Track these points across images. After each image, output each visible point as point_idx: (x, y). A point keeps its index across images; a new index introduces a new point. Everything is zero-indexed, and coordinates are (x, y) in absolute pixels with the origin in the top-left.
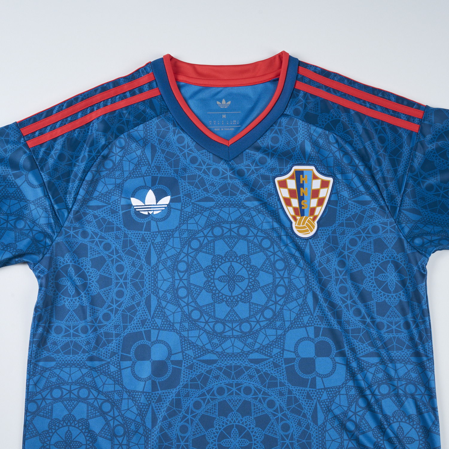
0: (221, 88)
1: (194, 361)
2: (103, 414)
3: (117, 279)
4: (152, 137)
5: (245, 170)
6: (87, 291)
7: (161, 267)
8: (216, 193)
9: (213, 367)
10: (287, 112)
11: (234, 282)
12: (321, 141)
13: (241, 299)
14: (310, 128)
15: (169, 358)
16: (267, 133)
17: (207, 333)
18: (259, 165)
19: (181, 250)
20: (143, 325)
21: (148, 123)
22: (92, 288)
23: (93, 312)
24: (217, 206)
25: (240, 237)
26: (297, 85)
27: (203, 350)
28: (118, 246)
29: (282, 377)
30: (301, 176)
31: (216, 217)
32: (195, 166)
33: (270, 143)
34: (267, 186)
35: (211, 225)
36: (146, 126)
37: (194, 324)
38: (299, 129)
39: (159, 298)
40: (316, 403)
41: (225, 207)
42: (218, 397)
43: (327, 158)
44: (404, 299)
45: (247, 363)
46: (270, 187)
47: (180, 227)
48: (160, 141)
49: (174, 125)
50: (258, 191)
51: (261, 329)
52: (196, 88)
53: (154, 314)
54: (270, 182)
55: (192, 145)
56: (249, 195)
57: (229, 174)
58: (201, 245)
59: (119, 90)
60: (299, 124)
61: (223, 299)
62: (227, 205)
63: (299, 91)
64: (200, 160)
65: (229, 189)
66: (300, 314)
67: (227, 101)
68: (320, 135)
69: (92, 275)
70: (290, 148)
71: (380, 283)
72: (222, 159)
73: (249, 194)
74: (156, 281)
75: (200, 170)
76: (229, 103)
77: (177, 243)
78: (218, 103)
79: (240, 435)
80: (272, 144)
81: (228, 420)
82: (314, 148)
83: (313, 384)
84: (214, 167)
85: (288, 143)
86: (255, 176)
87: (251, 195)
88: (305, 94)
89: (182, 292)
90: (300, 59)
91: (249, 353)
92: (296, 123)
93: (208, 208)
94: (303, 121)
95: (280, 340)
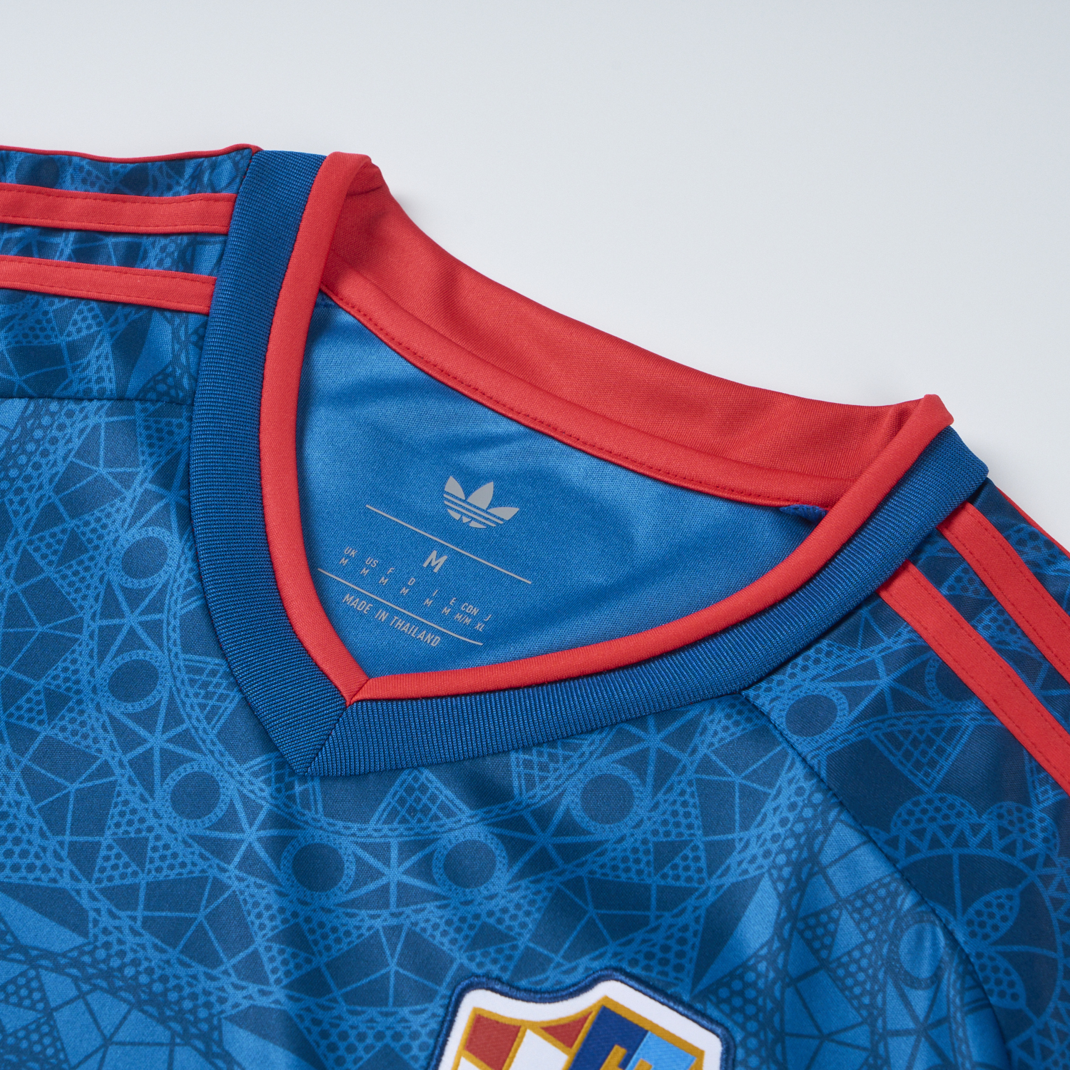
0: (513, 428)
4: (28, 479)
5: (350, 869)
8: (122, 897)
10: (762, 697)
12: (848, 933)
14: (827, 832)
16: (589, 744)
18: (438, 873)
21: (54, 406)
24: (76, 963)
26: (899, 583)
30: (618, 1052)
31: (31, 1016)
32: (120, 710)
33: (571, 802)
34: (405, 1011)
36: (37, 415)
38: (769, 806)
41: (113, 992)
43: (829, 1037)
46: (416, 1022)
48: (49, 516)
49: (165, 477)
50: (342, 1008)
52: (388, 365)
54: (429, 996)
55: (181, 605)
56: (275, 996)
57: (252, 835)
59: (37, 208)
60: (782, 780)
62: (134, 987)
63: (891, 620)
64: (161, 694)
65: (201, 916)
67: (497, 501)
68: (860, 895)
70: (654, 881)
72: (268, 744)
73: (279, 994)
75: (127, 740)
76: (507, 513)
78: (453, 486)
80: (578, 814)
82: (786, 945)
84: (204, 763)
85: (665, 853)
86: (378, 924)
87: (288, 1006)
88: (919, 649)
90: (997, 477)
92: (770, 775)
93: (23, 949)
94: (812, 772)
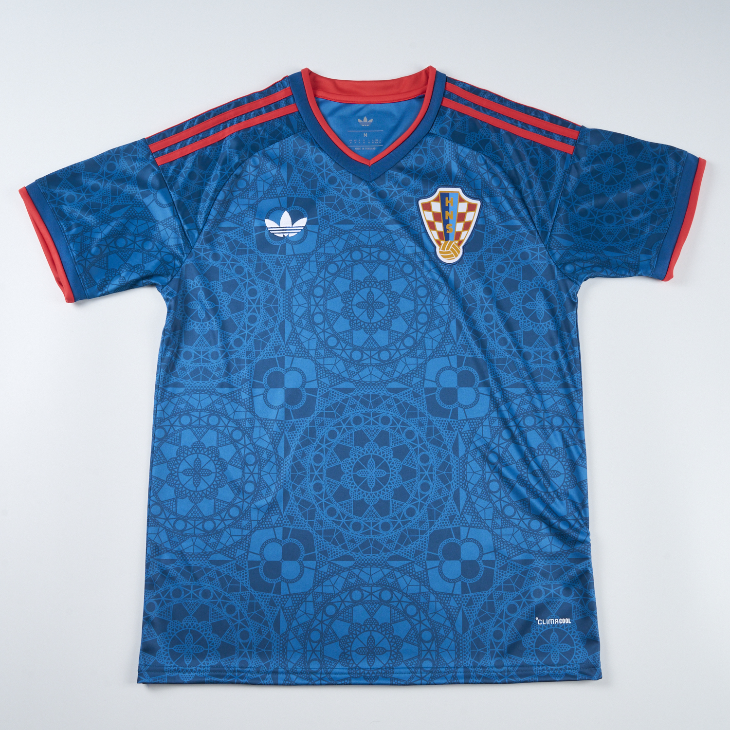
0: (363, 105)
1: (330, 389)
2: (234, 442)
3: (249, 303)
4: (288, 156)
5: (387, 192)
6: (218, 315)
7: (296, 292)
8: (356, 215)
9: (350, 395)
10: (433, 131)
11: (374, 309)
12: (468, 162)
13: (380, 326)
14: (457, 148)
15: (303, 385)
16: (412, 153)
17: (344, 360)
18: (402, 186)
19: (318, 275)
20: (276, 351)
21: (284, 141)
22: (224, 313)
23: (224, 338)
24: (356, 229)
25: (380, 261)
26: (444, 102)
27: (340, 378)
28: (251, 269)
29: (421, 407)
30: (447, 198)
31: (355, 240)
32: (334, 186)
33: (414, 163)
34: (410, 209)
35: (349, 249)
36: (282, 144)
37: (330, 351)
38: (445, 149)
39: (293, 324)
40: (458, 435)
41: (365, 230)
42: (355, 426)
43: (474, 180)
44: (552, 327)
45: (385, 392)
46: (413, 210)
47: (317, 250)
48: (297, 161)
49: (312, 144)
50: (401, 214)
51: (400, 358)
52: (335, 105)
53: (288, 340)
54: (413, 205)
55: (331, 164)
56: (390, 218)
57: (369, 195)
58: (339, 269)
59: (254, 105)
60: (445, 143)
61: (361, 326)
62: (368, 228)
63: (446, 108)
64: (339, 180)
65: (370, 211)
66: (442, 342)
67: (368, 120)
68: (467, 155)
69: (223, 299)
70: (435, 169)
71: (527, 312)
72: (362, 180)
73: (391, 217)
74: (290, 306)
75: (339, 191)
76: (371, 121)
77: (313, 267)
78: (359, 121)
79: (376, 466)
80: (416, 165)
81: (364, 451)
82: (461, 169)
83: (455, 415)
84: (354, 188)
85: (433, 164)
86: (397, 198)
87: (393, 218)
88: (453, 112)
89: (318, 319)
90: (448, 75)
91: (387, 382)
92: (442, 143)
93: (346, 231)
94: (450, 140)
95: (421, 369)
